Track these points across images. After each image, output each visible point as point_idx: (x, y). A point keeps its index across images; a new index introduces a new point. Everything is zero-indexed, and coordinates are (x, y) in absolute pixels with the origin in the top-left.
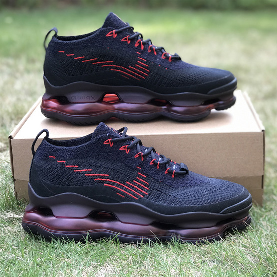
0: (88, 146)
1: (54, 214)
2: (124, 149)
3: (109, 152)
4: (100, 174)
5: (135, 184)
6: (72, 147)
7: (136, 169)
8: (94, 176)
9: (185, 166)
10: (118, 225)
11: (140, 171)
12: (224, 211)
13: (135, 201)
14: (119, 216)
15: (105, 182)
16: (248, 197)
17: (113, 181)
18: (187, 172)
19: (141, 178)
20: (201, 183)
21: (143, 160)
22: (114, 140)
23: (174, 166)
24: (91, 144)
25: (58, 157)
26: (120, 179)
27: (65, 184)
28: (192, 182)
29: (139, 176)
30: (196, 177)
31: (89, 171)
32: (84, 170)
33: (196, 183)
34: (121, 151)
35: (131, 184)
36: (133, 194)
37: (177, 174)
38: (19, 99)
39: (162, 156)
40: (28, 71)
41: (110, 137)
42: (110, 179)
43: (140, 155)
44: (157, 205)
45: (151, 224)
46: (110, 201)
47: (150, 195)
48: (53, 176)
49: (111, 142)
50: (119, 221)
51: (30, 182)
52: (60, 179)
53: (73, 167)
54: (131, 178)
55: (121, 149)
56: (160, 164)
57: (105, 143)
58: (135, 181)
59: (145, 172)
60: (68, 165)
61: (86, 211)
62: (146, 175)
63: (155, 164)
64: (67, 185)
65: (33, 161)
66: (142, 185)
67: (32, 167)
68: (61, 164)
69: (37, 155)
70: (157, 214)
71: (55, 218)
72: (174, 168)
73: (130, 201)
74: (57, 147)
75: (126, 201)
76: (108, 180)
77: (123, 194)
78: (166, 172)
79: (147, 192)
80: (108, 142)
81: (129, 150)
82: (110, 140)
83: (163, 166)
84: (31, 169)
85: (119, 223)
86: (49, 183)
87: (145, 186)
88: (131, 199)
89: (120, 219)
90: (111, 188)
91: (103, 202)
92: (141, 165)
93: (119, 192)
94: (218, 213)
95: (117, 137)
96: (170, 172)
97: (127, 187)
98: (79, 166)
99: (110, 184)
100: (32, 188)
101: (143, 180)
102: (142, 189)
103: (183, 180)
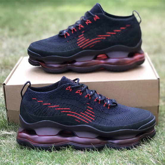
0: (56, 91)
1: (37, 133)
2: (78, 92)
3: (70, 94)
4: (65, 109)
5: (86, 113)
6: (46, 92)
7: (86, 104)
8: (61, 109)
9: (115, 101)
10: (76, 139)
11: (88, 106)
12: (141, 128)
13: (87, 124)
14: (77, 133)
15: (68, 113)
16: (154, 119)
17: (72, 112)
18: (117, 105)
19: (90, 110)
20: (126, 111)
21: (90, 99)
22: (72, 87)
23: (109, 101)
24: (58, 90)
25: (38, 99)
26: (76, 111)
27: (43, 115)
28: (120, 111)
29: (89, 109)
30: (122, 108)
31: (57, 107)
32: (54, 106)
33: (122, 111)
34: (77, 94)
35: (84, 114)
36: (85, 120)
37: (111, 107)
38: (5, 55)
39: (100, 95)
40: (10, 36)
41: (69, 85)
42: (71, 111)
43: (88, 96)
44: (100, 126)
45: (97, 138)
46: (71, 124)
47: (95, 120)
48: (35, 111)
49: (71, 88)
50: (77, 136)
51: (21, 114)
52: (40, 112)
53: (47, 105)
54: (83, 110)
55: (77, 92)
56: (100, 101)
57: (67, 89)
58: (86, 112)
59: (92, 106)
60: (44, 103)
61: (56, 131)
62: (93, 108)
63: (98, 101)
64: (45, 116)
65: (22, 101)
66: (90, 114)
67: (21, 105)
68: (40, 103)
69: (24, 98)
70: (101, 132)
71: (37, 136)
72: (109, 102)
73: (84, 124)
74: (37, 92)
75: (81, 124)
76: (69, 112)
77: (79, 120)
78: (104, 106)
79: (93, 118)
80: (69, 88)
81: (81, 93)
82: (70, 87)
83: (103, 102)
84: (21, 106)
85: (77, 138)
86: (33, 115)
87: (92, 115)
88: (84, 123)
89: (78, 136)
90: (72, 117)
91: (67, 125)
92: (89, 102)
93: (77, 119)
94: (137, 129)
95: (73, 85)
96: (107, 106)
97: (81, 116)
98: (51, 104)
99: (70, 114)
100: (22, 118)
101: (91, 111)
102: (90, 117)
103: (115, 110)
